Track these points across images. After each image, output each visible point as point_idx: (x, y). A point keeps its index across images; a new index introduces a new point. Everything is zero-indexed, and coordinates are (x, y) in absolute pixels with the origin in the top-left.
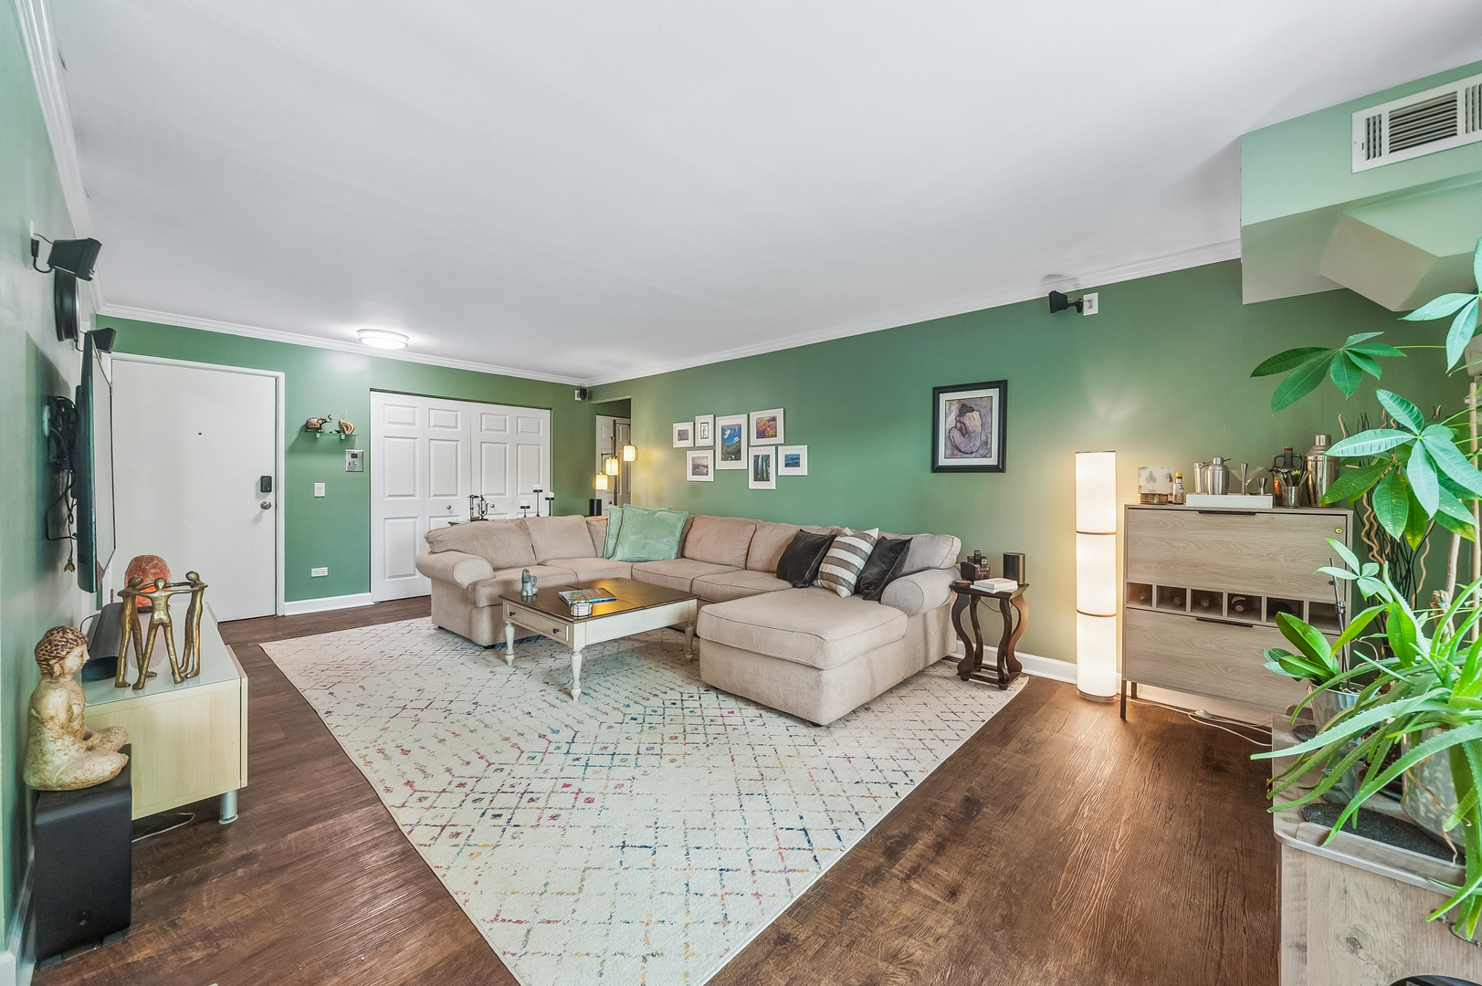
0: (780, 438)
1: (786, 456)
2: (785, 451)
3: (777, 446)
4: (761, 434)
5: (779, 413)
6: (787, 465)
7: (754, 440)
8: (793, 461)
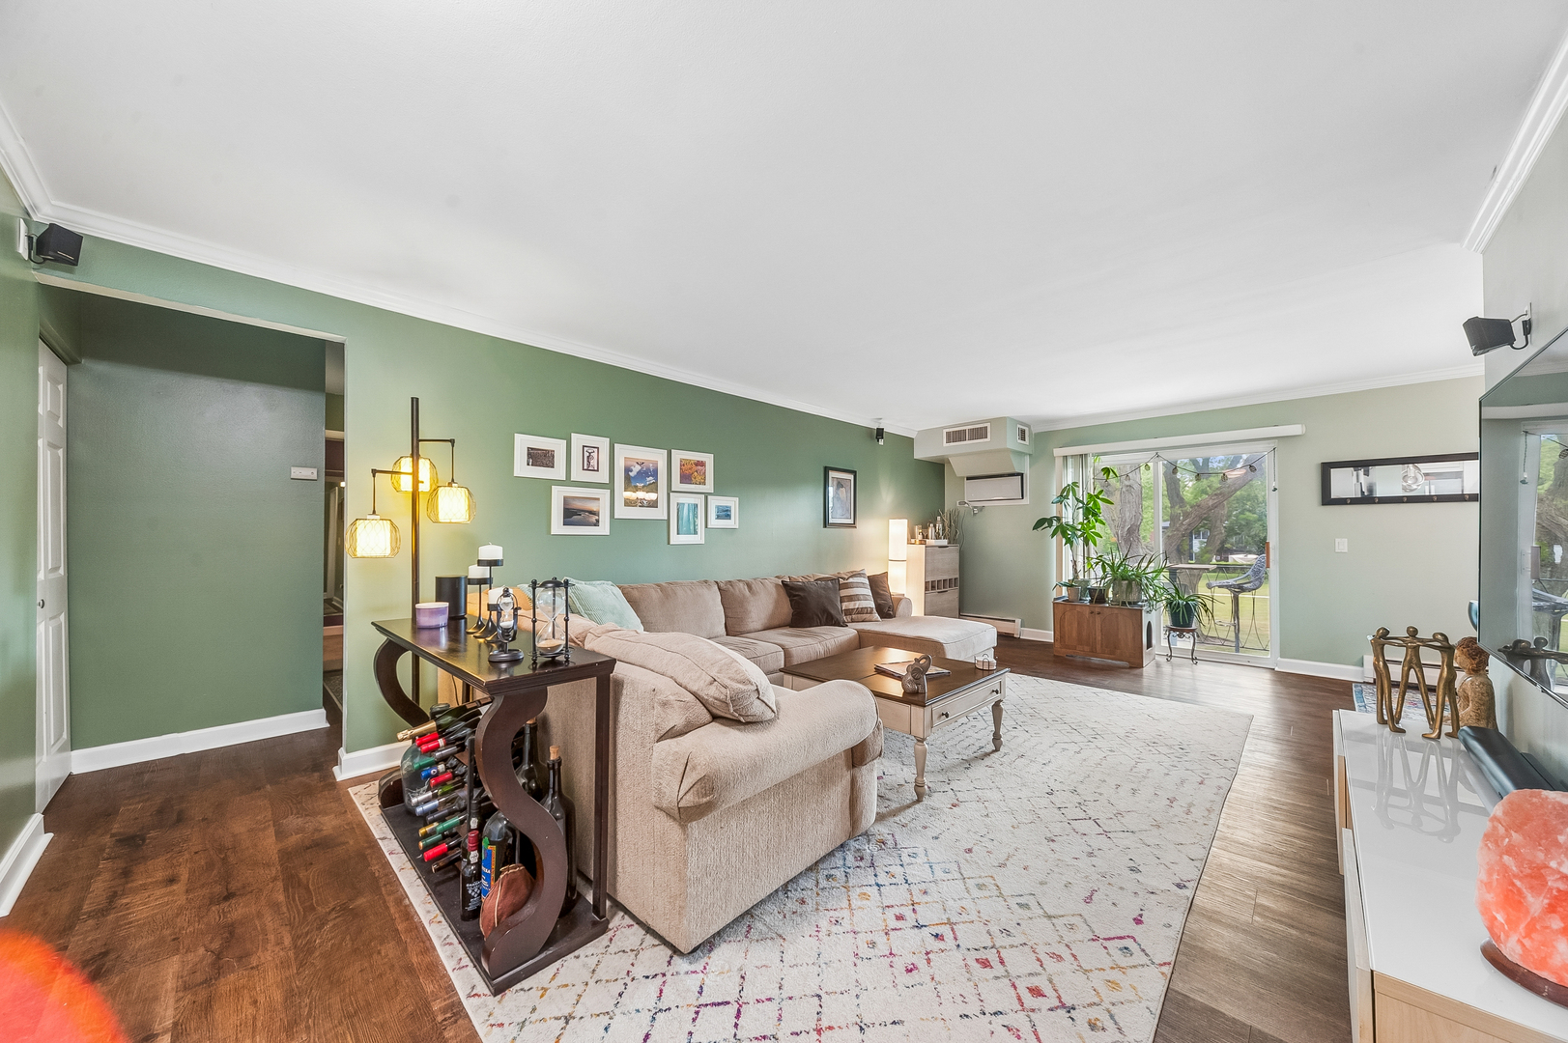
0: (709, 487)
1: (718, 507)
2: (716, 502)
3: (706, 495)
4: (685, 478)
5: (708, 459)
6: (718, 517)
7: (676, 484)
8: (724, 513)
